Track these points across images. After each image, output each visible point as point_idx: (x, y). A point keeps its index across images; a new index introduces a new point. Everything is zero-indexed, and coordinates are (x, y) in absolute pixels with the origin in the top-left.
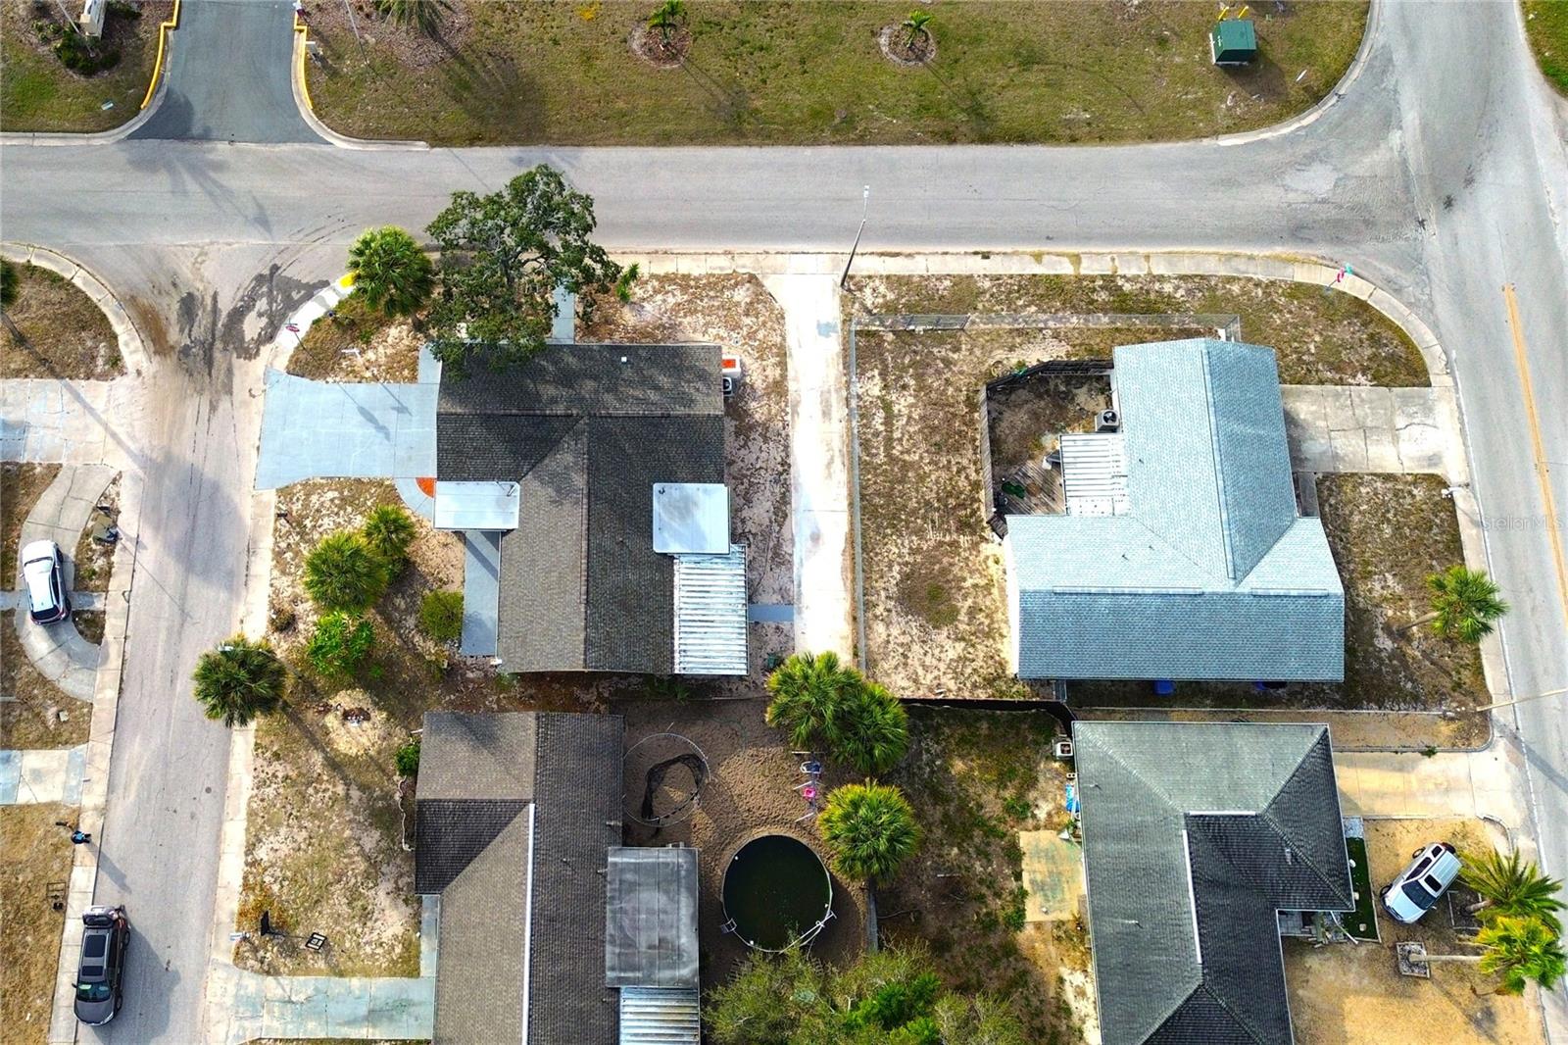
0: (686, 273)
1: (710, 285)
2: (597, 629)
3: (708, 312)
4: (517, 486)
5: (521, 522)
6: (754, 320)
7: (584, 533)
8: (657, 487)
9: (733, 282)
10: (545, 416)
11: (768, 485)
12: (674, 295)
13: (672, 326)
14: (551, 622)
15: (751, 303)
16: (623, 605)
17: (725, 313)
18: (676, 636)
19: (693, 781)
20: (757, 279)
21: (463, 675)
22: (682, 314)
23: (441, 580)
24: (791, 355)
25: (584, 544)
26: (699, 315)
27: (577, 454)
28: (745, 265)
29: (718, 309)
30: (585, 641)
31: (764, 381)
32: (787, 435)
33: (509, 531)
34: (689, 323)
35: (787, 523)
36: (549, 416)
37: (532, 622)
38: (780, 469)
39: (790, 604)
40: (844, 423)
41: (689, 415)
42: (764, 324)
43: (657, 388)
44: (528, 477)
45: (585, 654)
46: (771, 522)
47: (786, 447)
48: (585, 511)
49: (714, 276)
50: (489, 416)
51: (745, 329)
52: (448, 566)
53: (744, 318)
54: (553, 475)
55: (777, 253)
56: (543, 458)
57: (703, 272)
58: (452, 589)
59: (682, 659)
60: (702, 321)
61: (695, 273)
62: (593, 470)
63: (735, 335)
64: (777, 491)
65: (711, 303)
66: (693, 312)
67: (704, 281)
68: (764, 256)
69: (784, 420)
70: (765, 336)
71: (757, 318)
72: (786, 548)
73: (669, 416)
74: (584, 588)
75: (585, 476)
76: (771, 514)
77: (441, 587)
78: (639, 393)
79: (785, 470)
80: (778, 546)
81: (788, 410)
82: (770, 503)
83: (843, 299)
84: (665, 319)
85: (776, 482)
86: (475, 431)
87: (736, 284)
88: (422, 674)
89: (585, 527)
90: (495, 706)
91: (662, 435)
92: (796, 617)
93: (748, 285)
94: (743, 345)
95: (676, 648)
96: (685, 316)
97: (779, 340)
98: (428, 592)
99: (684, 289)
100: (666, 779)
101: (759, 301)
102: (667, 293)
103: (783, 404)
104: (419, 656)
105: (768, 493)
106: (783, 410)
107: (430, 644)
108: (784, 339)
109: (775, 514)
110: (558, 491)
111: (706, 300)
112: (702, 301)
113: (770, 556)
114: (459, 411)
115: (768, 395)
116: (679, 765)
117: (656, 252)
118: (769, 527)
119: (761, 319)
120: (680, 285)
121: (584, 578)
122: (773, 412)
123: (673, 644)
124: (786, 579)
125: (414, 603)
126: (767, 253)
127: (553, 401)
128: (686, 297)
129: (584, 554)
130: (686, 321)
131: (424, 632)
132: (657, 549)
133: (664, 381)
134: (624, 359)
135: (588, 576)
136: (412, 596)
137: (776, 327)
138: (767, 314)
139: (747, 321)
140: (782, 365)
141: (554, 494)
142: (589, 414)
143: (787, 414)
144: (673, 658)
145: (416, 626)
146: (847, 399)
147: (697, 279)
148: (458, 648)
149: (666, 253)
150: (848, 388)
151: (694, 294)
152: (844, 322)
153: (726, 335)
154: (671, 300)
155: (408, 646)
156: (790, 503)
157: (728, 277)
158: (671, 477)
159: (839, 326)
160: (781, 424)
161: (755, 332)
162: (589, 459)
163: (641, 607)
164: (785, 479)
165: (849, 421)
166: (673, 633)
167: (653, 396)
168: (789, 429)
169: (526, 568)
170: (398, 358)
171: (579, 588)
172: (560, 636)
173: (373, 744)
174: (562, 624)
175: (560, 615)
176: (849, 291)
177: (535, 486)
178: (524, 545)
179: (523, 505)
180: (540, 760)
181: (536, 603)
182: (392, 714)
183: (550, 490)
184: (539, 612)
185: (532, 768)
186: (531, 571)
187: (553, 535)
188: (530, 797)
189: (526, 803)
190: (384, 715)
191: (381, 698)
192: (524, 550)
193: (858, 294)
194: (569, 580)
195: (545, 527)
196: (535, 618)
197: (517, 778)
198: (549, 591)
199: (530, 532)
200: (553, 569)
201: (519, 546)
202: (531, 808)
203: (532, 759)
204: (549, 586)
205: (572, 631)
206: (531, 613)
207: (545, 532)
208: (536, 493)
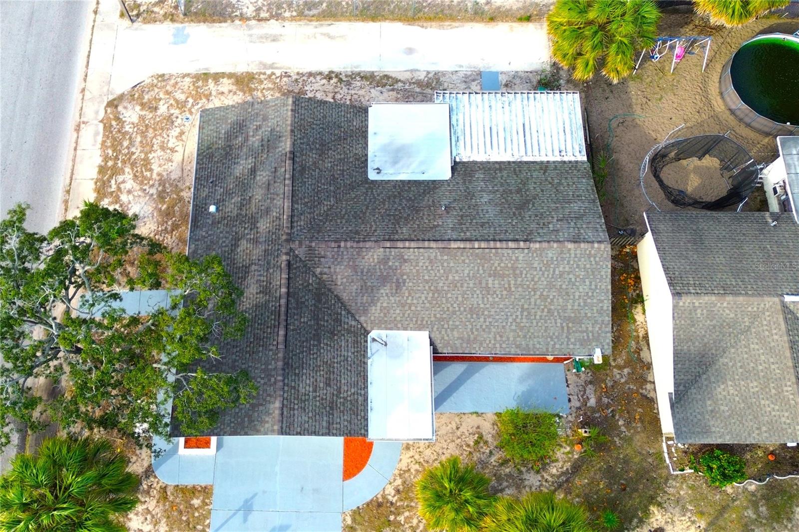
0: (97, 170)
1: (116, 145)
2: (557, 231)
3: (148, 147)
4: (374, 334)
5: (420, 328)
6: (162, 103)
7: (440, 245)
8: (372, 176)
9: (114, 123)
10: (288, 294)
11: (353, 92)
12: (123, 182)
13: (162, 182)
14: (550, 286)
15: (143, 105)
16: (523, 206)
17: (151, 131)
18: (545, 159)
19: (677, 163)
20: (114, 100)
21: (593, 410)
22: (148, 174)
23: (477, 442)
24: (206, 69)
25: (454, 245)
26: (151, 156)
27: (339, 256)
28: (95, 111)
29: (146, 137)
30: (575, 242)
31: (235, 93)
32: (298, 74)
33: (432, 344)
34: (160, 166)
35: (394, 76)
36: (288, 288)
37: (549, 311)
38: (334, 80)
39: (480, 74)
40: (287, 24)
42: (168, 93)
43: (253, 171)
44: (362, 319)
45: (593, 242)
46: (393, 90)
47: (310, 74)
48: (413, 244)
49: (104, 142)
50: (287, 364)
51: (172, 111)
52: (459, 433)
53: (159, 112)
54: (363, 287)
55: (85, 80)
56: (338, 299)
57: (99, 152)
58: (487, 428)
59: (570, 153)
60: (159, 153)
61: (99, 161)
62: (359, 237)
63: (179, 121)
64: (359, 84)
65: (137, 143)
66: (147, 163)
67: (110, 152)
68: (87, 93)
69: (281, 76)
70: (183, 92)
71: (160, 99)
72: (422, 76)
73: (292, 152)
74: (511, 245)
75: (368, 245)
76: (384, 90)
77: (486, 442)
78: (258, 194)
79: (337, 76)
80: (419, 83)
81: (269, 72)
82: (372, 90)
83: (146, 21)
84: (153, 191)
85: (349, 84)
86: (305, 386)
87: (118, 119)
88: (599, 464)
89: (433, 244)
90: (626, 371)
91: (314, 163)
92: (493, 69)
93: (120, 108)
94: (191, 113)
95: (559, 159)
96: (151, 170)
97: (188, 80)
98: (493, 459)
99: (116, 171)
100: (681, 188)
101: (141, 97)
102: (119, 189)
103: (262, 77)
104: (576, 468)
105: (362, 92)
106: (270, 76)
107: (560, 454)
108: (188, 75)
109: (384, 86)
110: (384, 280)
111: (133, 150)
112: (133, 153)
113: (429, 91)
115: (251, 90)
116: (663, 176)
117: (66, 202)
118: (398, 91)
119: (162, 95)
120: (111, 177)
121: (498, 245)
122: (270, 86)
123: (554, 162)
124: (454, 77)
125: (510, 476)
126: (83, 90)
127: (266, 290)
128: (127, 170)
129: (468, 245)
130: (156, 168)
131: (543, 462)
132: (446, 175)
133: (242, 167)
134: (212, 209)
135: (494, 240)
136: (499, 479)
137: (172, 82)
138: (156, 90)
139: (163, 109)
140: (217, 77)
141: (387, 288)
142: (287, 241)
143: (273, 74)
144: (570, 162)
145: (538, 472)
146: (259, 20)
147: (106, 158)
148: (560, 417)
149: (68, 192)
150: (248, 19)
151: (124, 162)
152: (172, 20)
153: (178, 130)
154: (130, 184)
155: (564, 483)
156: (373, 72)
157: (108, 128)
158: (363, 162)
159: (177, 25)
160: (285, 79)
161: (177, 101)
162: (346, 241)
163: (519, 191)
164: (346, 76)
165: (284, 19)
166: (542, 162)
167: (263, 176)
168: (293, 73)
169: (482, 320)
170: (176, 514)
171: (510, 251)
172: (569, 273)
173: (693, 522)
174: (554, 271)
175: (543, 274)
176: (138, 16)
177: (375, 312)
178: (451, 323)
179: (399, 325)
180: (727, 290)
181: (526, 306)
182: (652, 500)
183: (382, 291)
184: (538, 302)
185: (741, 299)
186: (486, 313)
187: (441, 285)
188: (776, 299)
189: (784, 306)
190: (653, 509)
191: (635, 516)
192: (457, 323)
193: (142, 9)
194: (499, 264)
195: (431, 295)
196: (545, 306)
197: (755, 317)
198: (513, 289)
199: (435, 315)
200: (484, 285)
201: (452, 330)
202: (788, 299)
203: (730, 298)
204: (506, 289)
205: (563, 259)
206: (539, 313)
207: (436, 295)
208: (385, 308)
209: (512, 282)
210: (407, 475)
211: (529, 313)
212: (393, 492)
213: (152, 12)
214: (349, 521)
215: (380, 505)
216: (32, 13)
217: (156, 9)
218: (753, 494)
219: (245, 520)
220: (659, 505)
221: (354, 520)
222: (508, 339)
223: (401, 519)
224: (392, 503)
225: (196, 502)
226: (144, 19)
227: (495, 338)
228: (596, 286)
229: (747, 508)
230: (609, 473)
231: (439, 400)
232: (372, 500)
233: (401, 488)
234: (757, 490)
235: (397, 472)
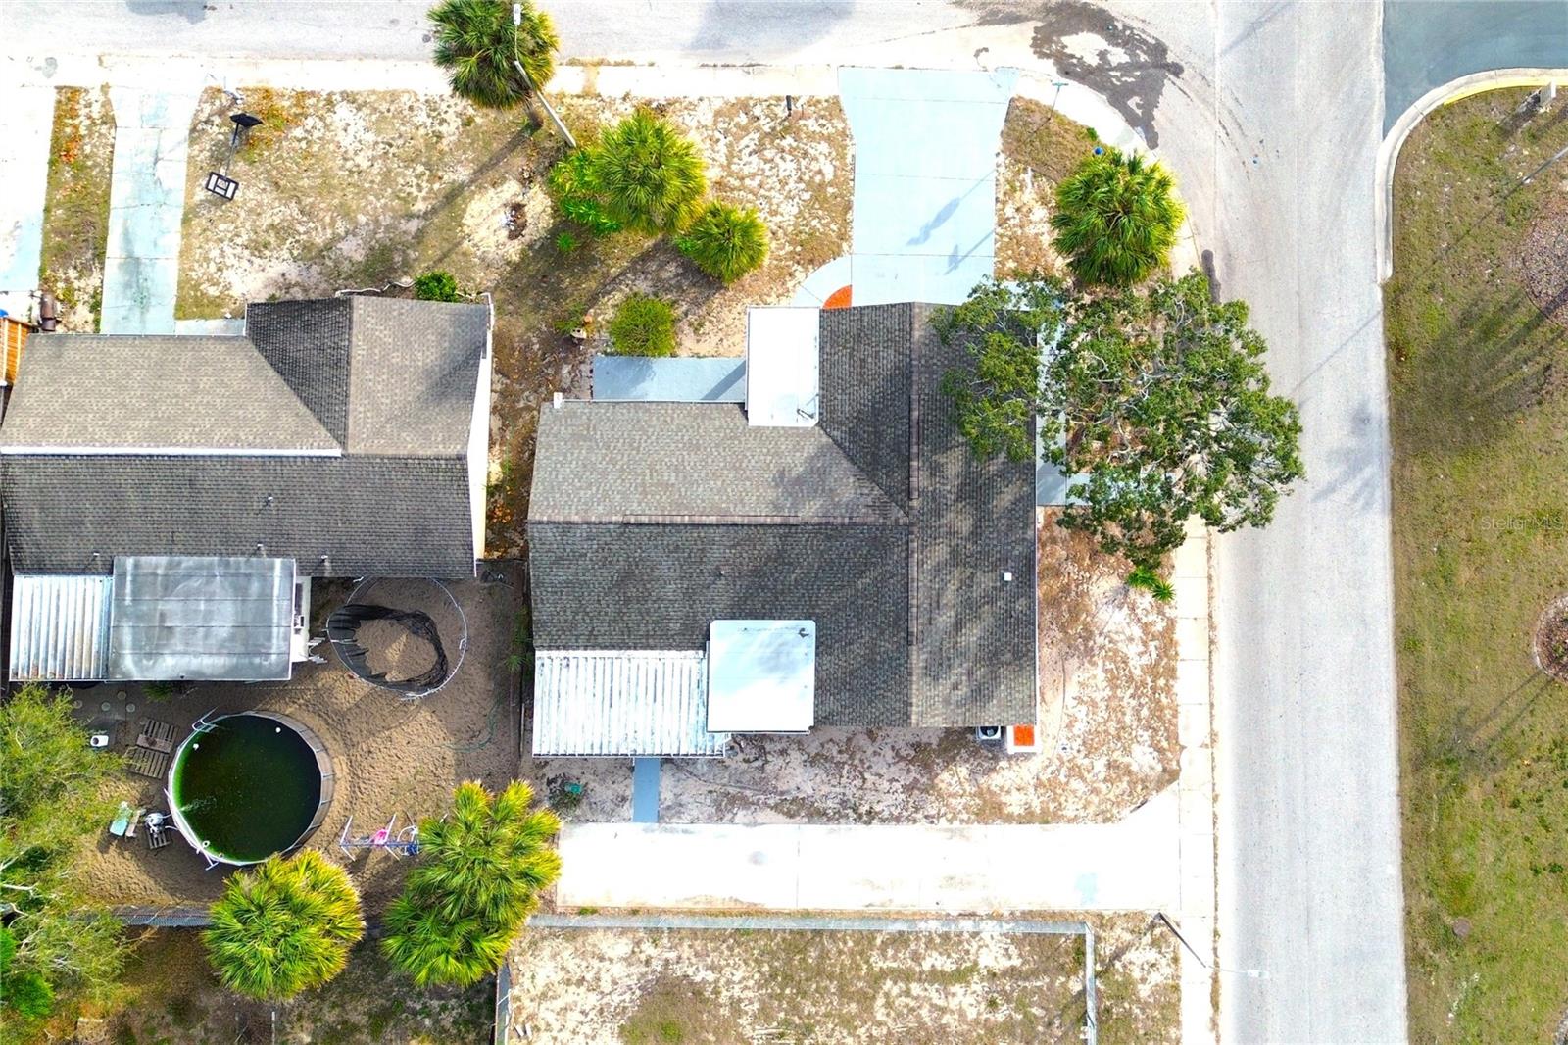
0: (1179, 674)
1: (1158, 710)
2: (588, 539)
3: (1114, 707)
4: (812, 423)
5: (758, 429)
6: (1102, 776)
7: (729, 520)
8: (810, 626)
9: (1165, 744)
10: (909, 459)
11: (837, 790)
12: (1140, 654)
13: (1089, 652)
14: (604, 474)
15: (1129, 773)
16: (627, 576)
17: (1113, 731)
18: (590, 653)
19: (412, 675)
20: (1170, 782)
21: (566, 360)
22: (1110, 665)
23: (701, 325)
24: (1044, 830)
25: (713, 519)
26: (1108, 692)
27: (851, 507)
28: (1193, 763)
29: (1119, 722)
30: (569, 523)
31: (1001, 789)
32: (915, 821)
33: (746, 413)
34: (1095, 677)
35: (781, 816)
36: (909, 466)
37: (608, 447)
38: (864, 809)
39: (660, 818)
40: (933, 908)
41: (910, 674)
42: (1095, 791)
43: (959, 625)
44: (825, 439)
45: (550, 522)
46: (782, 793)
47: (897, 819)
48: (762, 520)
49: (1175, 715)
50: (909, 378)
51: (1086, 761)
52: (721, 335)
53: (1104, 760)
54: (823, 473)
55: (1215, 815)
56: (852, 459)
57: (1179, 700)
58: (688, 341)
59: (556, 662)
60: (1097, 696)
61: (1178, 687)
62: (826, 530)
63: (1076, 746)
64: (830, 803)
65: (1129, 712)
66: (1113, 681)
67: (1165, 701)
68: (1210, 795)
69: (939, 816)
70: (1074, 792)
71: (1105, 781)
72: (742, 815)
73: (909, 643)
74: (645, 519)
75: (816, 520)
76: (794, 793)
77: (691, 325)
78: (950, 596)
79: (860, 816)
80: (746, 803)
81: (956, 824)
82: (811, 792)
83: (1139, 916)
84: (1100, 641)
85: (843, 803)
86: (889, 358)
87: (1161, 751)
88: (570, 304)
89: (738, 520)
90: (522, 404)
91: (882, 633)
92: (640, 826)
93: (1159, 768)
94: (1060, 758)
95: (571, 653)
96: (1106, 671)
97: (1070, 813)
98: (685, 308)
99: (1152, 670)
100: (414, 638)
101: (1132, 784)
102: (1144, 644)
103: (965, 816)
104: (593, 299)
105: (826, 789)
106: (955, 817)
107: (610, 314)
108: (1070, 821)
109: (794, 800)
110: (799, 481)
111: (1134, 703)
112: (1132, 696)
113: (732, 790)
114: (917, 334)
115: (980, 794)
116: (434, 657)
117: (1212, 627)
118: (775, 791)
119: (1103, 787)
120: (1157, 663)
121: (660, 519)
122: (953, 801)
123: (578, 648)
124: (695, 813)
125: (668, 291)
126: (1215, 799)
127: (935, 470)
128: (1137, 672)
129: (696, 519)
130: (1098, 671)
131: (629, 304)
132: (717, 627)
133: (972, 636)
134: (1008, 577)
135: (665, 525)
136: (679, 287)
137: (1091, 809)
138: (1111, 796)
139: (1100, 765)
140: (1028, 817)
141: (794, 474)
142: (912, 525)
143: (950, 821)
144: (558, 648)
145: (635, 295)
146: (973, 914)
147: (1168, 689)
148: (605, 353)
149: (1212, 642)
150: (990, 917)
151: (1143, 684)
152: (1101, 916)
153: (1076, 731)
154: (1132, 650)
155: (610, 284)
156: (810, 822)
157: (1173, 737)
158: (822, 647)
159: (1093, 907)
160: (933, 812)
161: (1082, 778)
162: (842, 525)
163: (628, 601)
164: (847, 816)
165: (938, 917)
166: (593, 647)
167: (945, 619)
168: (923, 825)
169: (686, 438)
170: (1033, 253)
171: (647, 512)
172: (581, 488)
173: (475, 245)
174: (598, 490)
175: (611, 486)
176: (1153, 926)
177: (810, 448)
178: (722, 435)
179: (782, 432)
180: (402, 463)
181: (634, 452)
182: (516, 267)
183: (801, 469)
184: (619, 457)
185: (391, 452)
186: (681, 445)
187: (731, 476)
188: (351, 451)
189: (343, 445)
190: (516, 258)
191: (537, 252)
192: (715, 435)
193: (1147, 939)
194: (661, 497)
195: (744, 465)
196: (611, 452)
197: (378, 434)
198: (647, 471)
199: (740, 442)
200: (681, 475)
201: (721, 427)
202: (337, 452)
203: (403, 452)
204: (656, 471)
205: (586, 503)
206: (620, 445)
207: (737, 464)
208: (798, 451)
209: (647, 478)
210: (780, 292)
211: (631, 445)
212: (796, 274)
213: (1132, 932)
214: (845, 246)
215: (811, 261)
216: (1308, 930)
217: (1127, 937)
218: (405, 273)
219: (956, 247)
220: (508, 263)
221: (839, 246)
222: (657, 418)
223: (788, 248)
224: (798, 263)
225: (1011, 264)
226: (1142, 920)
227: (673, 419)
228: (550, 474)
229: (416, 260)
230: (557, 295)
231: (741, 371)
232: (821, 265)
233: (788, 278)
234: (400, 277)
235: (791, 294)
